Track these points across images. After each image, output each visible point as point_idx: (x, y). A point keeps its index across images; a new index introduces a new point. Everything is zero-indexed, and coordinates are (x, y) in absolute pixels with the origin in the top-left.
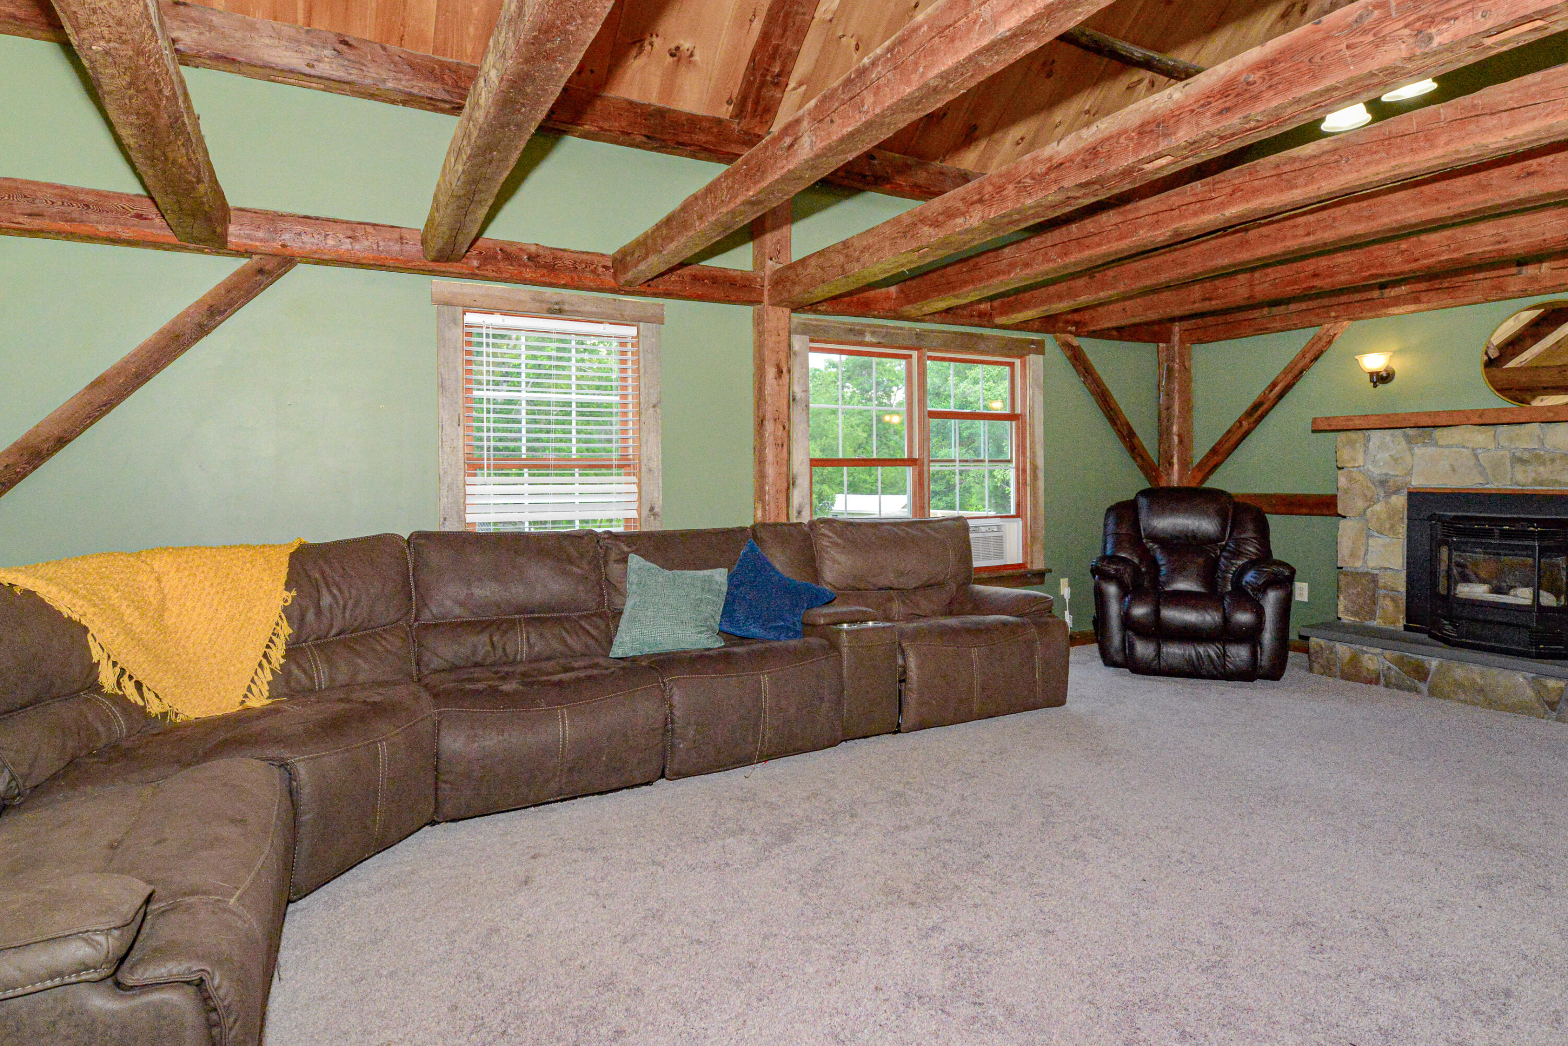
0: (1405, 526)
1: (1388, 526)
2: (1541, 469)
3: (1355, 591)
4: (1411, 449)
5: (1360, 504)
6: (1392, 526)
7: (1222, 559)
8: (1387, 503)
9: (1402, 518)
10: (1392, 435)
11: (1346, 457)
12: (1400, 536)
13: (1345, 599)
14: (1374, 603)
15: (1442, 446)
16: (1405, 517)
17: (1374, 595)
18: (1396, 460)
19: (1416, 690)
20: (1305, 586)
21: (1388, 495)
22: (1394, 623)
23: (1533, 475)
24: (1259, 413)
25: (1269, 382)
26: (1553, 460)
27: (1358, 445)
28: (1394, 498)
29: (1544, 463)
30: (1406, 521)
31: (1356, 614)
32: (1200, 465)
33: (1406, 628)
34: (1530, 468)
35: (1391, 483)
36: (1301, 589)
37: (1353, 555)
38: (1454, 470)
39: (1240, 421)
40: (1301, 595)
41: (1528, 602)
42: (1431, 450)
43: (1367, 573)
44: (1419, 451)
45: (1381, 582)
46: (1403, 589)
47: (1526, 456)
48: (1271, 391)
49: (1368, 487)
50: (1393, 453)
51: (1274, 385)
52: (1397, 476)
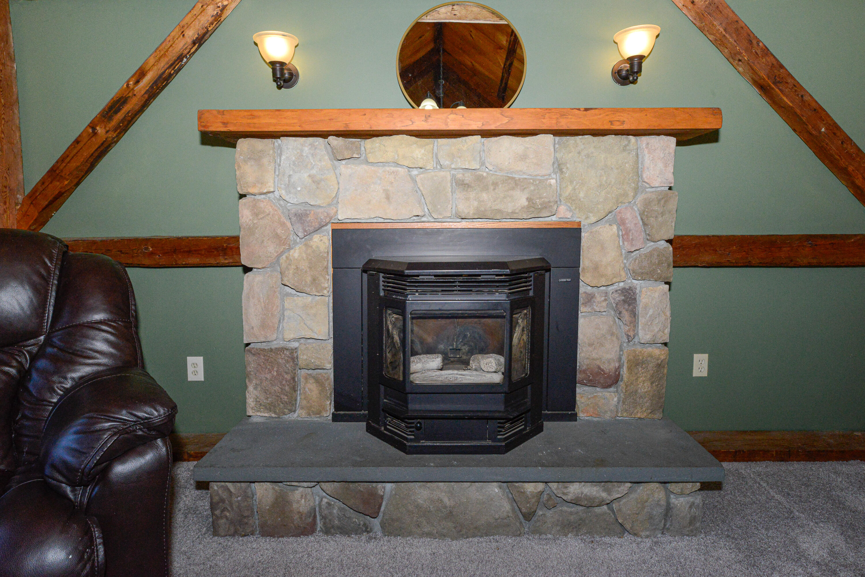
0: (330, 277)
1: (309, 279)
2: (484, 196)
3: (269, 376)
4: (335, 168)
5: (272, 249)
6: (314, 280)
7: (35, 375)
8: (306, 245)
9: (327, 268)
10: (312, 145)
11: (250, 179)
12: (325, 292)
13: (255, 388)
14: (294, 389)
15: (372, 163)
16: (330, 265)
17: (293, 378)
18: (317, 182)
19: (367, 529)
20: (199, 360)
21: (308, 234)
22: (319, 413)
23: (476, 204)
24: (120, 115)
25: (135, 68)
26: (495, 184)
27: (265, 161)
28: (316, 238)
29: (485, 188)
30: (331, 270)
31: (269, 408)
32: (32, 197)
33: (336, 418)
34: (472, 195)
35: (311, 218)
36: (195, 365)
37: (264, 326)
38: (388, 198)
39: (93, 126)
40: (195, 373)
41: (497, 378)
42: (361, 169)
43: (283, 349)
44: (345, 168)
45: (303, 358)
46: (330, 366)
47: (468, 178)
48: (137, 82)
49: (283, 224)
50: (314, 172)
51: (141, 74)
52: (320, 206)
